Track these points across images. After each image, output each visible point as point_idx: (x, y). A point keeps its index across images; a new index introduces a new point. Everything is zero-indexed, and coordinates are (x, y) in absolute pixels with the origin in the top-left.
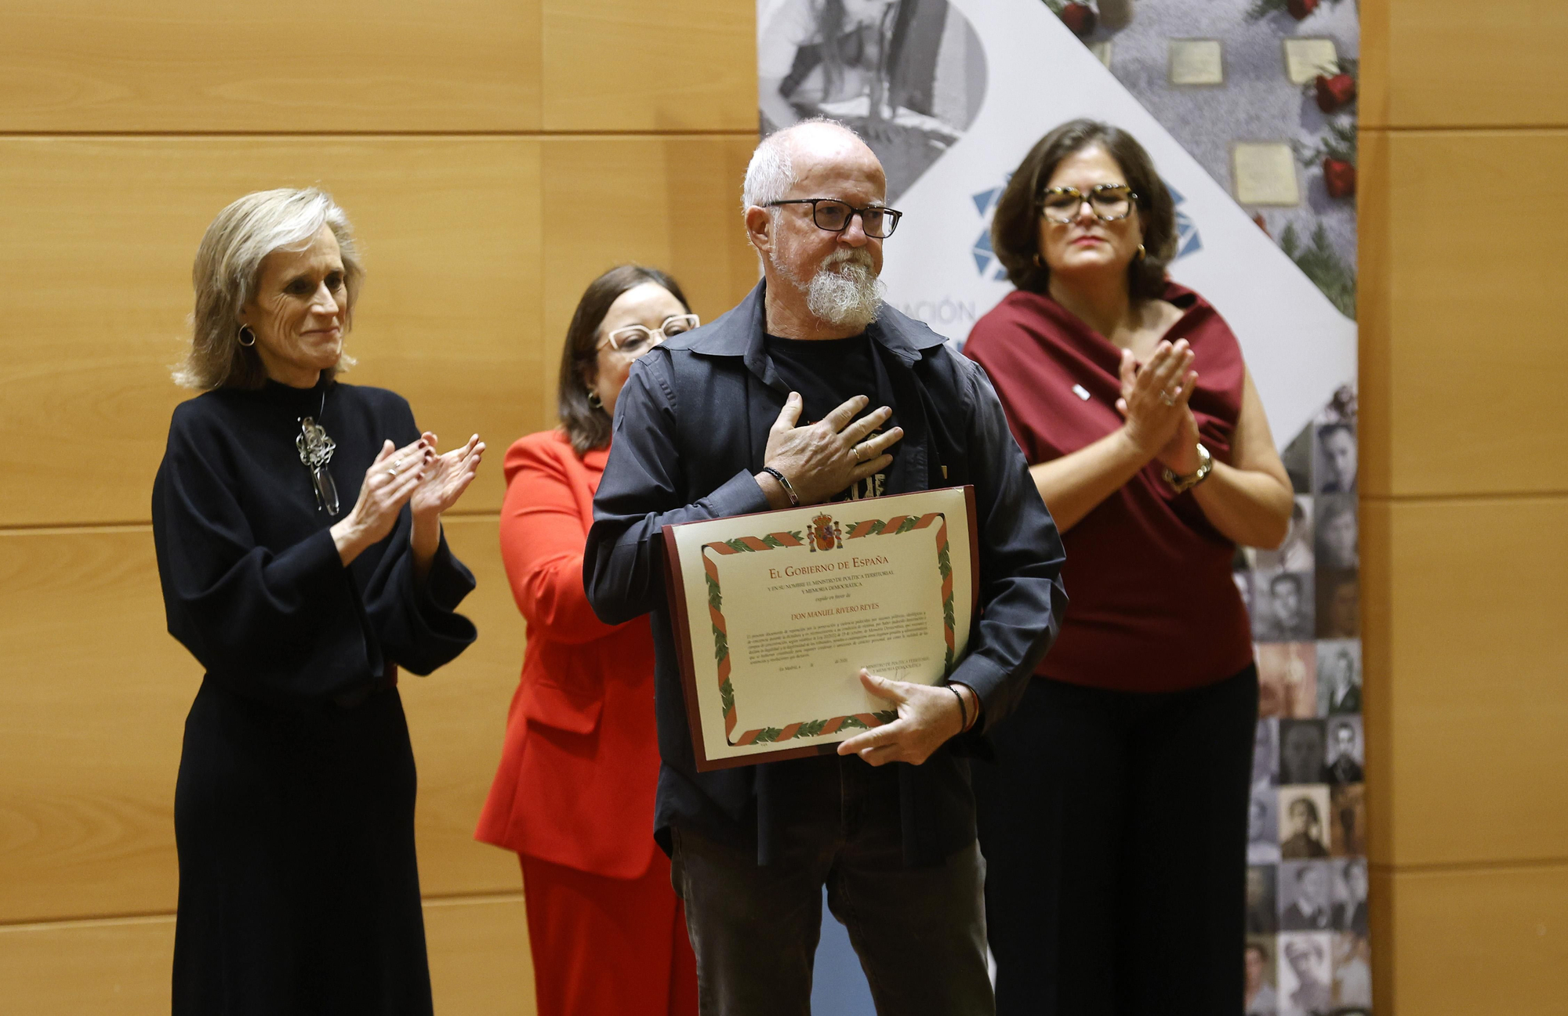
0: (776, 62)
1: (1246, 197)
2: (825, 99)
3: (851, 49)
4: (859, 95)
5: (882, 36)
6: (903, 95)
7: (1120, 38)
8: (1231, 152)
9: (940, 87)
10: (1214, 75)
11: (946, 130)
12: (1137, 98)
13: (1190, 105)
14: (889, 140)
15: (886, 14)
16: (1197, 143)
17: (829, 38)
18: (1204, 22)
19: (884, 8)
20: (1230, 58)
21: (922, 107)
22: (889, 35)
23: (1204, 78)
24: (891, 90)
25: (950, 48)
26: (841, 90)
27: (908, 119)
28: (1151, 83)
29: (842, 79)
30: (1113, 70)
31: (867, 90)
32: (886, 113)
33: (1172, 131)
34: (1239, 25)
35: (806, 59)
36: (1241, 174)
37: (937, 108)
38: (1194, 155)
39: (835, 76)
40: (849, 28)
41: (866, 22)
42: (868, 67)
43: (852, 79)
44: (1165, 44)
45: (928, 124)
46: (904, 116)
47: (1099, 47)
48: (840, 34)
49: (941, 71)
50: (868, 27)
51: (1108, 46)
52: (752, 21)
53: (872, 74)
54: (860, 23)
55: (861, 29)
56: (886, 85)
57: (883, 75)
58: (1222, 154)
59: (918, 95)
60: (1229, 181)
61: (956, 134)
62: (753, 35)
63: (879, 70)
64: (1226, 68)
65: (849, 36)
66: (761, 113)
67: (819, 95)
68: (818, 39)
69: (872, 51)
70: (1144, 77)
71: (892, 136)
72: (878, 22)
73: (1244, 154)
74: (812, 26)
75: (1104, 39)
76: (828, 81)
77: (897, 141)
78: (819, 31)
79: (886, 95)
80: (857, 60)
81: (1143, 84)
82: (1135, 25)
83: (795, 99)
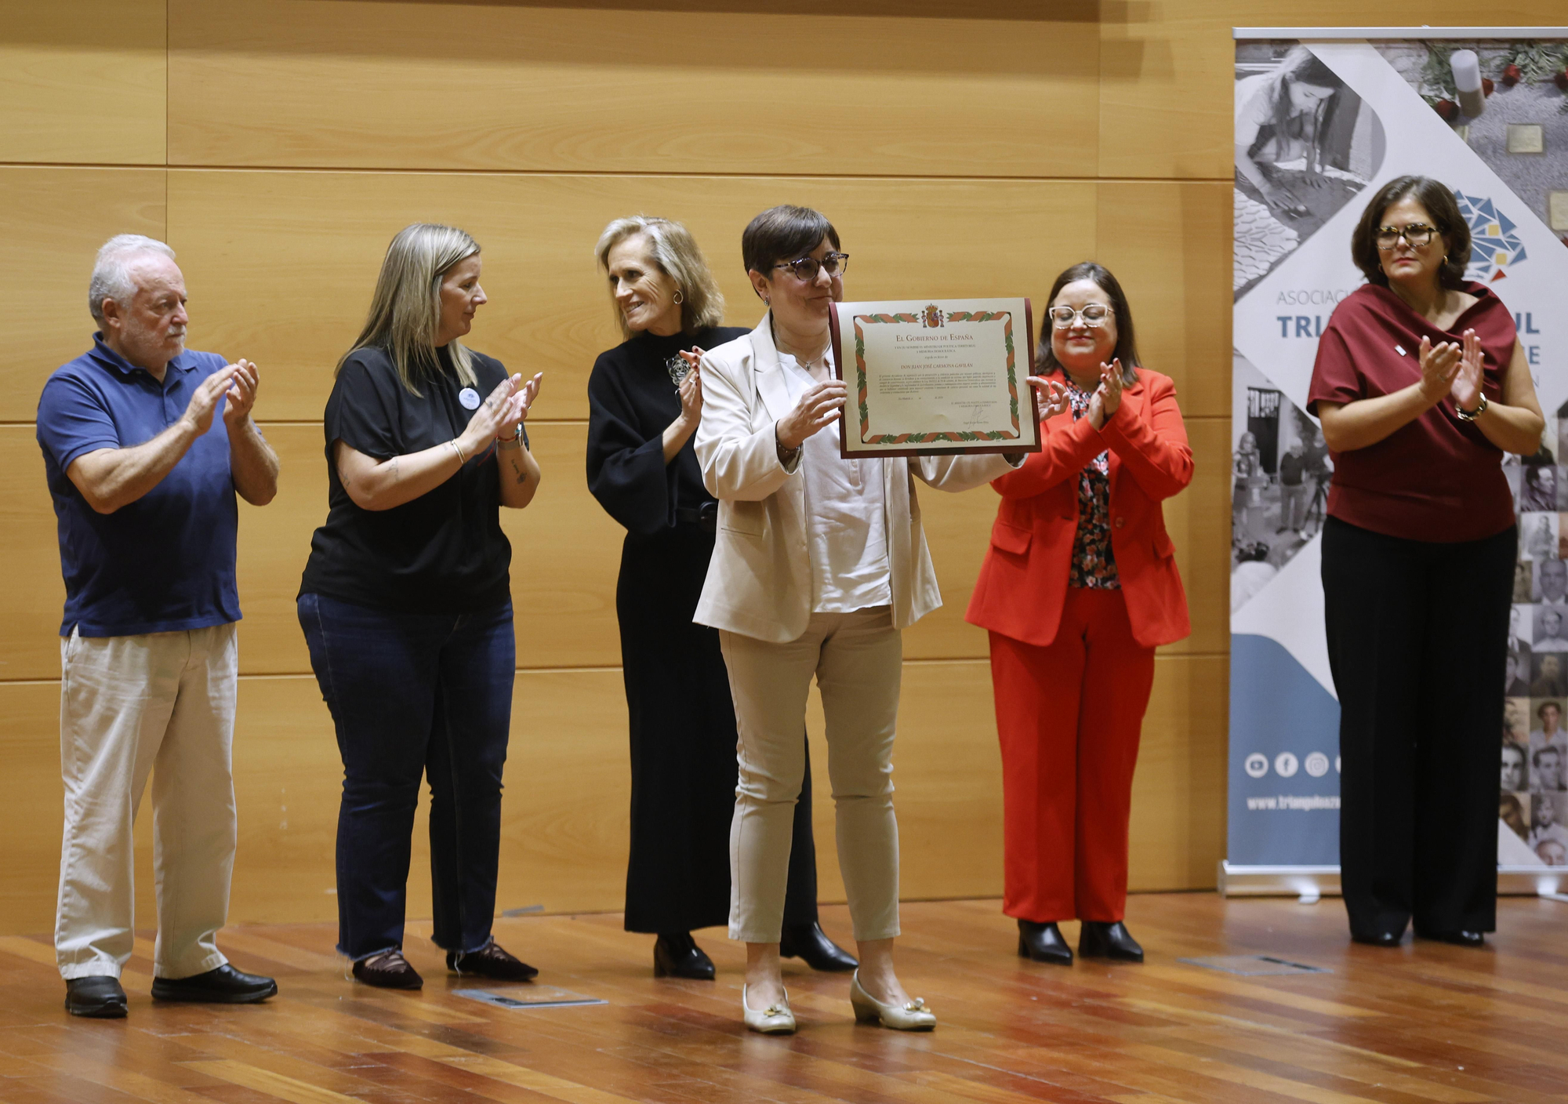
0: (1246, 135)
1: (1556, 226)
2: (1277, 160)
3: (1296, 128)
4: (1300, 157)
5: (1316, 119)
6: (1329, 157)
7: (1475, 122)
8: (1548, 198)
9: (1354, 153)
10: (1537, 146)
11: (1358, 180)
12: (1485, 162)
13: (1521, 166)
14: (1319, 186)
15: (1319, 106)
16: (1524, 191)
17: (1280, 121)
18: (1532, 113)
19: (1318, 102)
20: (1548, 137)
21: (1343, 166)
22: (1321, 119)
23: (1531, 149)
24: (1321, 154)
25: (1362, 128)
26: (1288, 155)
27: (1332, 172)
28: (1495, 152)
29: (1289, 146)
30: (1470, 143)
31: (1305, 155)
32: (1318, 168)
33: (1507, 182)
34: (1555, 115)
35: (1265, 133)
36: (1554, 210)
37: (1351, 167)
38: (1522, 199)
39: (1284, 145)
40: (1294, 114)
41: (1305, 111)
42: (1306, 139)
43: (1296, 146)
44: (1505, 127)
45: (1345, 176)
46: (1329, 171)
47: (1461, 128)
48: (1288, 118)
49: (1354, 143)
50: (1307, 114)
51: (1467, 128)
52: (1231, 108)
53: (1309, 144)
54: (1302, 111)
55: (1302, 115)
56: (1318, 151)
57: (1316, 144)
58: (1542, 197)
59: (1339, 157)
60: (1546, 216)
61: (1364, 183)
62: (1232, 117)
63: (1313, 142)
64: (1546, 142)
65: (1294, 119)
66: (1236, 167)
67: (1274, 157)
68: (1274, 121)
69: (1309, 129)
70: (1490, 147)
71: (1321, 184)
72: (1313, 111)
73: (1556, 198)
74: (1270, 113)
75: (1464, 124)
76: (1280, 148)
77: (1324, 186)
78: (1273, 116)
79: (1318, 157)
80: (1299, 135)
81: (1490, 152)
82: (1485, 114)
83: (1257, 159)
